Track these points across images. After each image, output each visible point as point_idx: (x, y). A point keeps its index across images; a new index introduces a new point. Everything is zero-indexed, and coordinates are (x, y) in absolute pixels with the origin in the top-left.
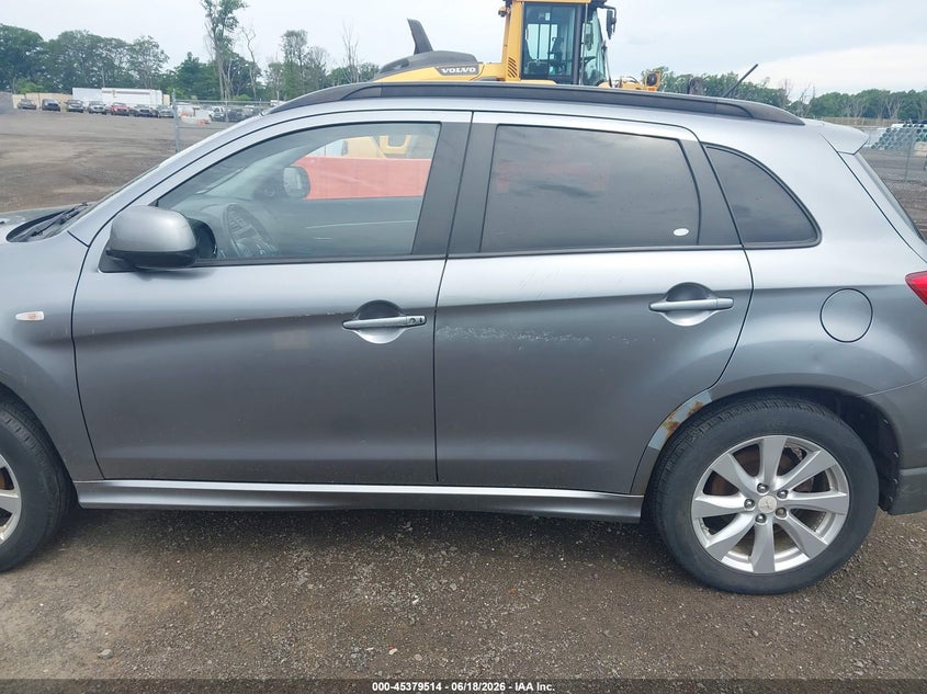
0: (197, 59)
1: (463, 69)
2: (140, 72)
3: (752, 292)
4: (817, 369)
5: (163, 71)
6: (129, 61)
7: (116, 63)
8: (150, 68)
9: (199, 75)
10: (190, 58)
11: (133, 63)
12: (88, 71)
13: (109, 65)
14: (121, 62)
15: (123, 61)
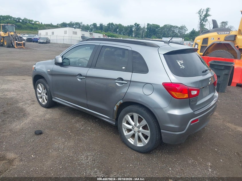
0: (195, 30)
1: (225, 33)
2: (180, 34)
3: (131, 81)
4: (140, 100)
5: (186, 33)
6: (178, 31)
7: (175, 32)
8: (183, 33)
9: (195, 34)
10: (193, 30)
11: (179, 32)
12: (168, 34)
13: (173, 32)
14: (176, 31)
15: (177, 31)
